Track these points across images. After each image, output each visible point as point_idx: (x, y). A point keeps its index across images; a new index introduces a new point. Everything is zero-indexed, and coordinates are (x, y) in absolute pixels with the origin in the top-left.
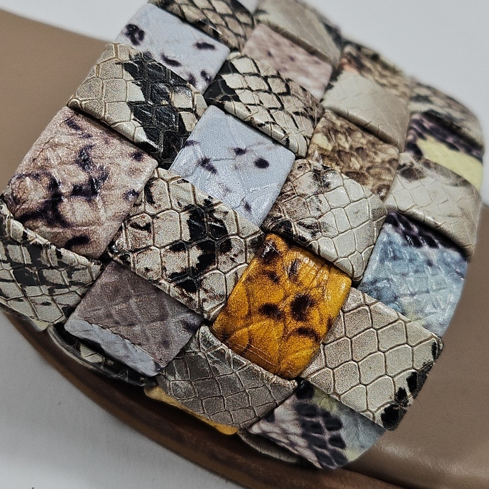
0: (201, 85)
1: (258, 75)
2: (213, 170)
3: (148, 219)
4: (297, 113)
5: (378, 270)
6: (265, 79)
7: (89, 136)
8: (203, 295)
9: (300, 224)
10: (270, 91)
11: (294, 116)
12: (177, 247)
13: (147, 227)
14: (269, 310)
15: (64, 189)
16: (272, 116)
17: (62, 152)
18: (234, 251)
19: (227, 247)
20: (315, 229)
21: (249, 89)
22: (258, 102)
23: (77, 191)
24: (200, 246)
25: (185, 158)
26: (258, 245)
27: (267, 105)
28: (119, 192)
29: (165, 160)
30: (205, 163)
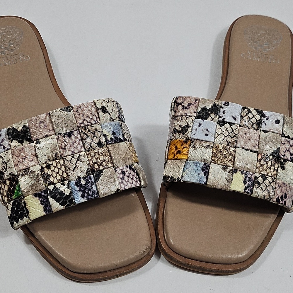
0: (221, 119)
1: (233, 130)
2: (199, 126)
3: (183, 119)
4: (226, 140)
5: (191, 163)
6: (232, 132)
7: (195, 104)
8: (174, 135)
9: (194, 144)
10: (229, 133)
11: (225, 139)
12: (180, 126)
13: (182, 120)
14: (176, 148)
15: (183, 104)
16: (220, 134)
17: (189, 101)
18: (184, 136)
19: (184, 134)
21: (226, 129)
22: (223, 131)
23: (183, 106)
24: (182, 129)
25: (200, 120)
26: (187, 139)
27: (223, 133)
28: (186, 112)
29: (197, 117)
30: (200, 124)
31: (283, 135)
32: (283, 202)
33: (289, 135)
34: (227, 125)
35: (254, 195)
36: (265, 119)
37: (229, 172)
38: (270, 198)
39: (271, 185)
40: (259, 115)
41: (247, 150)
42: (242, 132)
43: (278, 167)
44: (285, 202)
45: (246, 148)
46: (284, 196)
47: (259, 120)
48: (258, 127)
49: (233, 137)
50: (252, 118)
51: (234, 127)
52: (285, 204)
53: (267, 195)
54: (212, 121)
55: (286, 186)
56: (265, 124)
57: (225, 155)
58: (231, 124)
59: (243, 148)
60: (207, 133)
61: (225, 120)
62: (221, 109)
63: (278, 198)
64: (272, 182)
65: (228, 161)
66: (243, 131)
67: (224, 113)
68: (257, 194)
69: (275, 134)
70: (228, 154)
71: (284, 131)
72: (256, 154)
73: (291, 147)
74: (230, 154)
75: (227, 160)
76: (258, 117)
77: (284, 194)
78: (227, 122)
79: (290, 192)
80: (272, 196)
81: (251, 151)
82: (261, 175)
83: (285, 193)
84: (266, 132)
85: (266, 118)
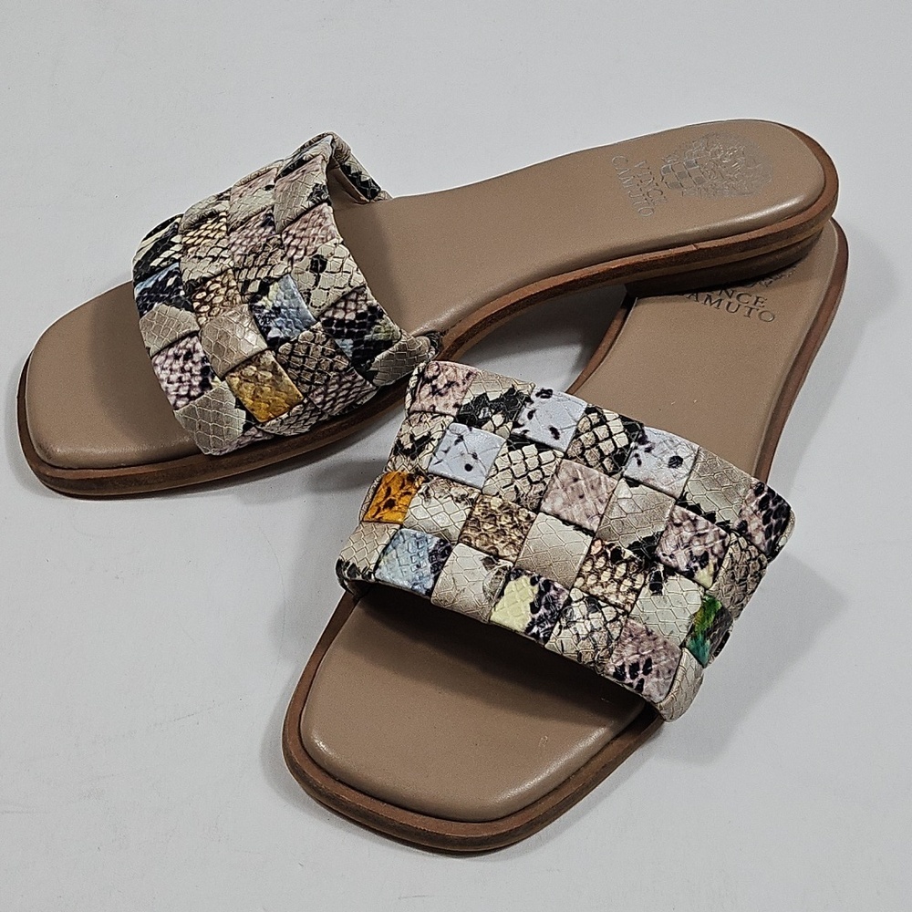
0: (518, 431)
1: (540, 464)
2: (457, 442)
3: (424, 420)
4: (516, 488)
5: (408, 534)
6: (539, 468)
7: (464, 383)
8: (393, 459)
9: (428, 488)
10: (528, 471)
11: (513, 486)
12: (412, 437)
13: (420, 421)
14: (389, 491)
15: (434, 383)
16: (503, 470)
17: (453, 374)
18: (412, 462)
19: (413, 459)
20: (427, 495)
21: (525, 458)
22: (514, 462)
23: (434, 387)
24: (413, 446)
25: (462, 428)
26: (418, 472)
27: (513, 467)
28: (435, 403)
29: (459, 419)
30: (461, 438)
31: (681, 501)
32: (635, 682)
33: (698, 505)
34: (530, 450)
35: (552, 644)
36: (642, 447)
37: (498, 573)
38: (594, 662)
39: (607, 629)
40: (626, 433)
41: (566, 522)
42: (567, 472)
43: (644, 585)
44: (642, 681)
45: (565, 516)
46: (641, 666)
47: (621, 449)
48: (615, 465)
49: (537, 482)
50: (606, 439)
51: (546, 456)
52: (640, 687)
53: (587, 653)
54: (494, 432)
55: (654, 639)
56: (639, 463)
57: (501, 525)
58: (542, 447)
59: (558, 516)
60: (471, 461)
61: (529, 435)
62: (528, 404)
63: (622, 667)
64: (611, 621)
65: (504, 545)
66: (570, 470)
67: (530, 415)
68: (559, 645)
69: (658, 493)
70: (511, 526)
71: (686, 490)
72: (590, 539)
73: (696, 538)
74: (515, 527)
75: (503, 542)
76: (622, 440)
77: (643, 660)
78: (532, 442)
79: (663, 658)
80: (602, 657)
81: (579, 527)
82: (586, 595)
83: (646, 657)
84: (633, 483)
85: (647, 446)
